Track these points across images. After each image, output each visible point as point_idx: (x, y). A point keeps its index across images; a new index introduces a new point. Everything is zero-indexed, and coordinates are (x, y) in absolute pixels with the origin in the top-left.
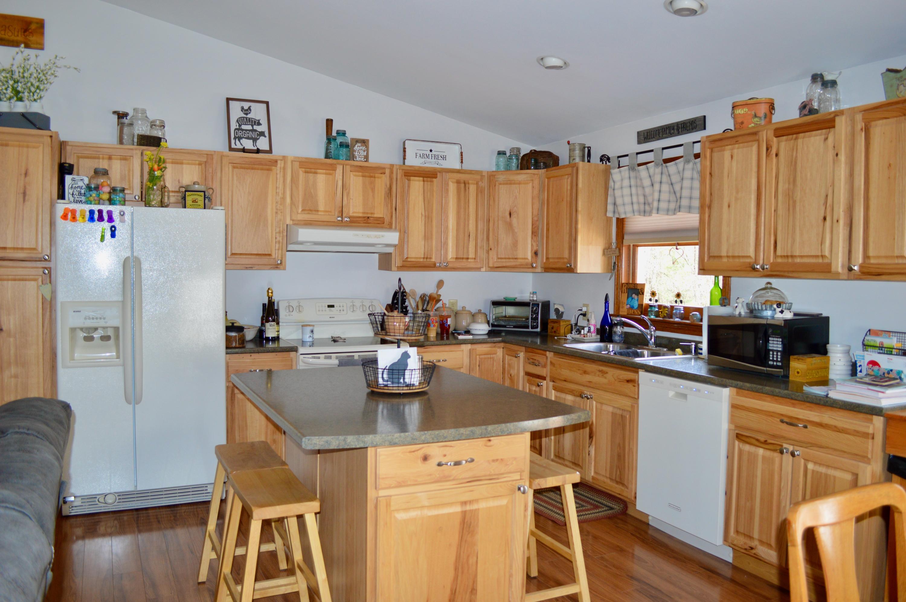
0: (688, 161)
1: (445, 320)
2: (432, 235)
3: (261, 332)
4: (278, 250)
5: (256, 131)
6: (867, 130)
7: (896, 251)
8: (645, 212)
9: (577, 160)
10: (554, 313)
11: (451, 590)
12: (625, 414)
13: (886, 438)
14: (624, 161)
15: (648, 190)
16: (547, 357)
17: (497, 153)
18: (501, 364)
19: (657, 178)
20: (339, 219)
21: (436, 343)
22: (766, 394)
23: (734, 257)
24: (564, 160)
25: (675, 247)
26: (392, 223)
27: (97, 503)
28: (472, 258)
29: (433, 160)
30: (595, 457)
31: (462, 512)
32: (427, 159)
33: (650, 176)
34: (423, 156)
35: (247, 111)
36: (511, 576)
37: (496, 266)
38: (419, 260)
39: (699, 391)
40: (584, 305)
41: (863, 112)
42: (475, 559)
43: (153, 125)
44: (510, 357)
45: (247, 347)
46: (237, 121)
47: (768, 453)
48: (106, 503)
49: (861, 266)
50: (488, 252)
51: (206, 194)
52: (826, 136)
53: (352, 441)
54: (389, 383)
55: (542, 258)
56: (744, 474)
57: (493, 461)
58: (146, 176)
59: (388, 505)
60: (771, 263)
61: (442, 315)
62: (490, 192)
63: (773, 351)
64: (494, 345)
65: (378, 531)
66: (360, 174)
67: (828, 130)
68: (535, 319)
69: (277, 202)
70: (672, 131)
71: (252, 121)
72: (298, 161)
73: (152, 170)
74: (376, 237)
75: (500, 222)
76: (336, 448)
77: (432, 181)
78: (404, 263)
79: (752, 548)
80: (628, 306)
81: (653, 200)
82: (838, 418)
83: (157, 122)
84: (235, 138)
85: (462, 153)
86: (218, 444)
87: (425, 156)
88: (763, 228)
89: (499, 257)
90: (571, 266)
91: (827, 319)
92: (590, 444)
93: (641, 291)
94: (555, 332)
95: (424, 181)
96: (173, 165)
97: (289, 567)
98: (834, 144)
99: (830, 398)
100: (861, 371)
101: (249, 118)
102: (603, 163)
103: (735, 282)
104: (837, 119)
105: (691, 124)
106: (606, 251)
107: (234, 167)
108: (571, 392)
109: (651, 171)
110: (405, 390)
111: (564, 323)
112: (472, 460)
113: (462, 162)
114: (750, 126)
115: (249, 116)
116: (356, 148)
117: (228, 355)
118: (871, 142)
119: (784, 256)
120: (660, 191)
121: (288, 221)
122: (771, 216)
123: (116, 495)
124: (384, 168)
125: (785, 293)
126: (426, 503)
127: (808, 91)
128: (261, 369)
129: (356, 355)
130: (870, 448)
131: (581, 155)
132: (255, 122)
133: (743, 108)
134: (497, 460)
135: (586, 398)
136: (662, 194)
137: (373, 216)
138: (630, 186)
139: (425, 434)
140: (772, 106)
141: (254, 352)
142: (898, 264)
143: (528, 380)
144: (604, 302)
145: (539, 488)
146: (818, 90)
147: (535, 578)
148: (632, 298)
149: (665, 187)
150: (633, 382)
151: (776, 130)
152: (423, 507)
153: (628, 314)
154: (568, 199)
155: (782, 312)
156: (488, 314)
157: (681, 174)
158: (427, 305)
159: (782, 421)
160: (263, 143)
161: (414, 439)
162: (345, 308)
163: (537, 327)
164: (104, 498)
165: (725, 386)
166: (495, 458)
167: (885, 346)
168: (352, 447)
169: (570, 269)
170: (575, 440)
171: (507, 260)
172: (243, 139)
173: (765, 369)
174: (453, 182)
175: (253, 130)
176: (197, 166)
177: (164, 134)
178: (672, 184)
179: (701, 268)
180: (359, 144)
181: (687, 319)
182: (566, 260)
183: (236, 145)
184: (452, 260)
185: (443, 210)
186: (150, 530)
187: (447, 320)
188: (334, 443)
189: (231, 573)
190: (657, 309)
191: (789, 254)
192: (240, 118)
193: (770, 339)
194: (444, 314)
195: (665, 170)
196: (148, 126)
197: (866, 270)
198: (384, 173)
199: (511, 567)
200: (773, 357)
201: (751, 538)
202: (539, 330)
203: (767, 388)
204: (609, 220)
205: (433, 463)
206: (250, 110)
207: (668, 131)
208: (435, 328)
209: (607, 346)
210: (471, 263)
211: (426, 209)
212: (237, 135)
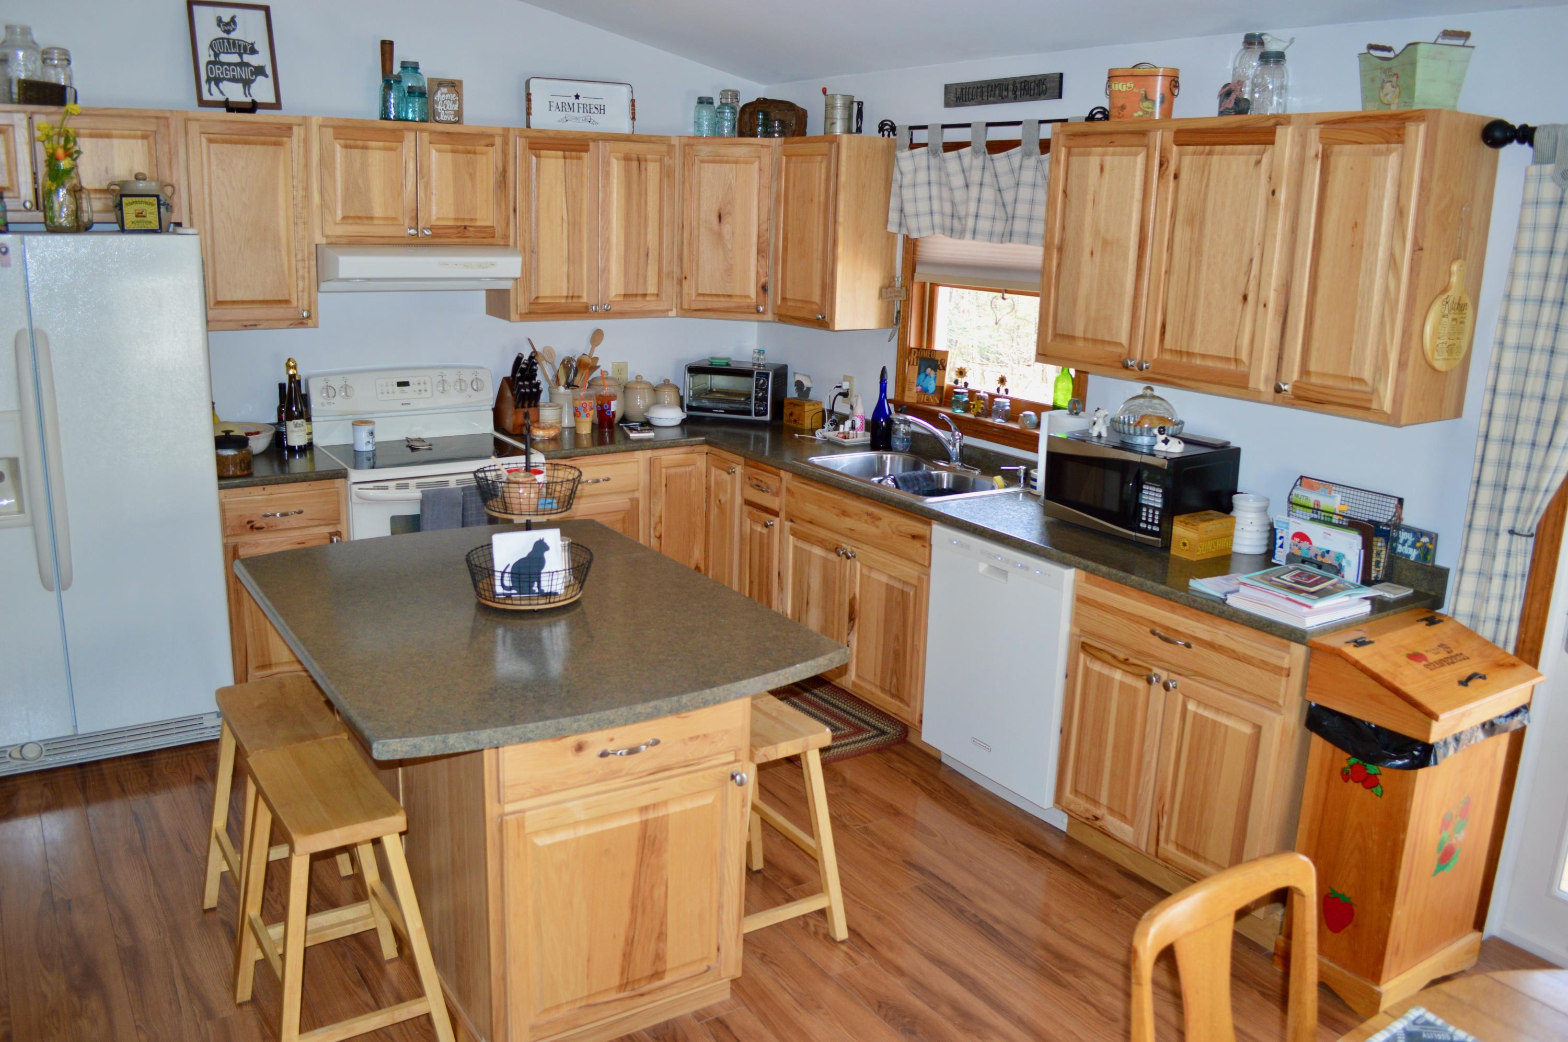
0: (1027, 154)
1: (606, 406)
2: (581, 254)
3: (279, 438)
4: (303, 291)
5: (248, 65)
6: (1325, 158)
7: (1352, 368)
8: (952, 230)
9: (839, 129)
10: (794, 388)
11: (626, 940)
12: (906, 589)
13: (1307, 678)
14: (920, 136)
15: (959, 195)
16: (781, 479)
17: (696, 100)
18: (704, 481)
19: (975, 176)
20: (413, 231)
21: (592, 450)
22: (1131, 586)
23: (1095, 341)
24: (815, 126)
25: (1000, 295)
26: (509, 236)
27: (8, 759)
28: (653, 295)
29: (581, 114)
30: (858, 652)
31: (641, 822)
32: (571, 113)
33: (963, 171)
34: (562, 107)
35: (229, 26)
36: (720, 907)
37: (694, 306)
38: (558, 301)
39: (1027, 568)
40: (846, 378)
41: (1322, 126)
42: (663, 889)
43: (46, 57)
44: (719, 472)
45: (256, 474)
46: (211, 46)
47: (1130, 680)
48: (24, 759)
49: (1295, 386)
50: (680, 283)
51: (161, 198)
52: (1259, 157)
53: (456, 742)
54: (514, 591)
55: (774, 298)
56: (1091, 706)
57: (691, 739)
58: (42, 170)
59: (520, 825)
60: (1154, 360)
61: (601, 396)
62: (683, 176)
63: (1148, 507)
64: (691, 449)
65: (505, 867)
66: (448, 147)
67: (1263, 147)
68: (762, 400)
69: (295, 205)
70: (1005, 93)
71: (240, 46)
72: (331, 127)
73: (52, 160)
74: (480, 266)
75: (702, 230)
76: (430, 754)
77: (579, 158)
78: (532, 307)
79: (1097, 818)
80: (919, 387)
81: (967, 215)
82: (1240, 639)
83: (53, 53)
84: (209, 80)
85: (633, 101)
86: (219, 687)
87: (567, 107)
88: (1144, 300)
89: (700, 291)
90: (824, 318)
91: (1237, 451)
92: (851, 629)
93: (942, 364)
94: (795, 421)
95: (565, 158)
96: (94, 140)
97: (356, 871)
98: (1271, 173)
99: (1229, 606)
100: (1281, 546)
101: (234, 40)
102: (883, 135)
103: (1094, 382)
104: (1279, 130)
105: (1038, 85)
106: (884, 290)
107: (211, 141)
108: (821, 543)
109: (966, 161)
110: (542, 604)
111: (811, 407)
112: (656, 742)
113: (633, 118)
114: (1136, 115)
115: (233, 36)
116: (439, 96)
117: (222, 491)
118: (1331, 178)
119: (1176, 351)
120: (979, 200)
121: (319, 239)
122: (1159, 282)
123: (42, 744)
124: (492, 136)
125: (1174, 406)
126: (583, 817)
127: (1237, 65)
128: (284, 511)
129: (452, 479)
130: (1282, 690)
131: (846, 116)
132: (245, 47)
133: (1126, 82)
134: (697, 737)
135: (844, 556)
136: (983, 205)
137: (473, 224)
138: (929, 183)
139: (579, 720)
140: (1174, 82)
141: (270, 483)
142: (1353, 391)
143: (750, 513)
144: (879, 380)
145: (764, 760)
146: (1253, 65)
147: (759, 872)
148: (926, 375)
149: (989, 194)
150: (923, 540)
151: (1178, 132)
152: (577, 824)
153: (918, 403)
154: (822, 198)
155: (1166, 441)
156: (681, 386)
157: (1016, 174)
158: (575, 375)
159: (1153, 633)
160: (262, 90)
161: (561, 730)
162: (428, 387)
163: (765, 414)
164: (21, 751)
165: (1068, 565)
166: (693, 734)
167: (1322, 508)
168: (456, 751)
169: (823, 322)
170: (826, 621)
171: (715, 299)
172: (225, 82)
173: (1133, 534)
174: (617, 159)
175: (243, 64)
176: (140, 141)
177: (69, 77)
178: (1000, 190)
179: (1041, 352)
180: (444, 90)
181: (1015, 419)
182: (815, 307)
183: (211, 94)
184: (617, 299)
185: (600, 209)
186: (106, 796)
187: (610, 405)
188: (427, 748)
189: (261, 915)
190: (966, 399)
191: (1184, 349)
192: (215, 40)
193: (1144, 487)
194: (606, 391)
195: (989, 164)
196: (36, 59)
197: (1302, 394)
198: (493, 145)
199: (721, 894)
200: (1147, 517)
201: (1096, 802)
202: (768, 418)
203: (1133, 577)
204: (891, 237)
205: (592, 754)
206: (235, 24)
207: (997, 92)
208: (589, 419)
209: (882, 457)
210: (650, 303)
211: (570, 209)
212: (212, 73)
